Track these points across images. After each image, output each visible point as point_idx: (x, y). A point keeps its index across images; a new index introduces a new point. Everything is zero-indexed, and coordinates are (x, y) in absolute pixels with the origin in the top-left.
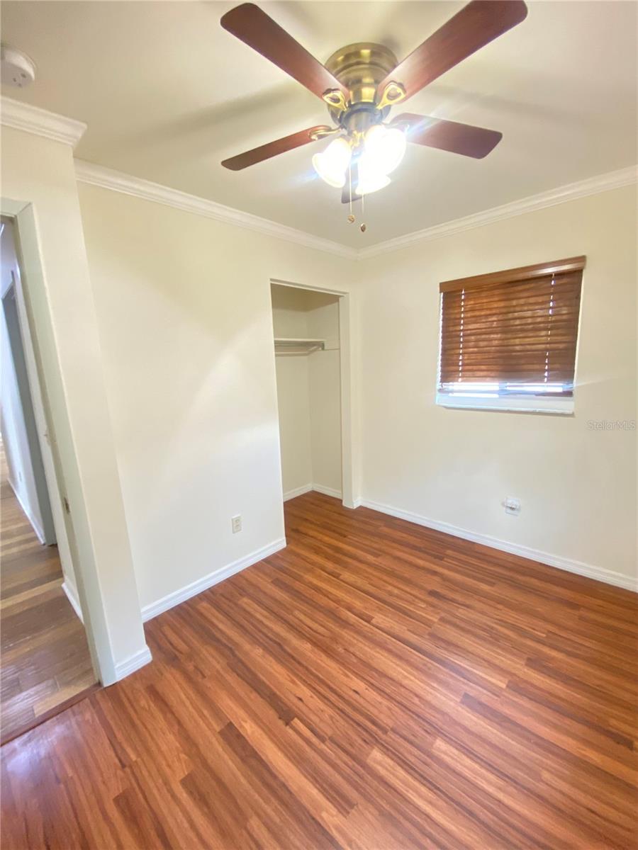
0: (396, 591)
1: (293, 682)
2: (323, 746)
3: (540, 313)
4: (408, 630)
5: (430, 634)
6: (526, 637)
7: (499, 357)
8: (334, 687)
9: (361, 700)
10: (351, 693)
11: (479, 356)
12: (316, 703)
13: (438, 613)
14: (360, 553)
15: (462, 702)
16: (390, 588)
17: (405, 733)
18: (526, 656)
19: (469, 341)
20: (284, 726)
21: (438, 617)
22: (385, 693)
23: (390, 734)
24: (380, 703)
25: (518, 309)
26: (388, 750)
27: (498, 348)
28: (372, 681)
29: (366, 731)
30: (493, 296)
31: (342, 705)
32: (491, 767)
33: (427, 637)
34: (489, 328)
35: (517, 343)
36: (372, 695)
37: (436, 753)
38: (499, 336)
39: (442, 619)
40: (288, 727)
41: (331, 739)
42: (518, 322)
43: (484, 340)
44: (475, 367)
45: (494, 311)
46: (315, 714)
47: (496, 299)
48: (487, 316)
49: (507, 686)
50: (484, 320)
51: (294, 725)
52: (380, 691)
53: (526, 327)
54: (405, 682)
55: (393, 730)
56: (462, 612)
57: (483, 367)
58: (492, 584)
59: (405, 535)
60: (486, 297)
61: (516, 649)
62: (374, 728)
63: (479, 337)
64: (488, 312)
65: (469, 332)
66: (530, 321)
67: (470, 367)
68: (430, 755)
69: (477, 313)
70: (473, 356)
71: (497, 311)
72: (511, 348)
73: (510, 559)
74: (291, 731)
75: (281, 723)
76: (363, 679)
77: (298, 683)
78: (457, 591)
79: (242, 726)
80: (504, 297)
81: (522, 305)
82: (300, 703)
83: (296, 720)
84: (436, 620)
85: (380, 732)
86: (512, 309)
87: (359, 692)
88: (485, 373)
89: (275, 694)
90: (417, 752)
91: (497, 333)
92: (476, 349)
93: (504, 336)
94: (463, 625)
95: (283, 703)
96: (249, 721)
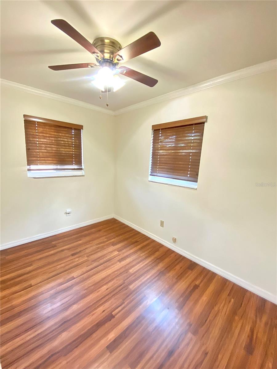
0: (63, 265)
1: (93, 314)
2: (126, 303)
3: (70, 140)
4: (87, 267)
5: (92, 262)
6: (105, 242)
7: (56, 155)
8: (103, 296)
9: (111, 288)
10: (107, 291)
11: (48, 154)
12: (107, 305)
13: (85, 256)
14: (20, 272)
15: (120, 262)
16: (59, 267)
17: (126, 278)
18: (111, 245)
19: (42, 147)
20: (115, 318)
21: (86, 257)
22: (111, 280)
23: (125, 282)
24: (114, 282)
25: (62, 137)
26: (130, 283)
27: (56, 151)
28: (105, 283)
29: (123, 288)
30: (51, 129)
31: (112, 294)
32: (138, 263)
33: (93, 263)
34: (51, 142)
35: (63, 150)
36: (110, 284)
37: (133, 272)
38: (55, 146)
39: (87, 257)
40: (115, 317)
41: (124, 300)
42: (62, 142)
43: (49, 147)
44: (46, 159)
45: (52, 136)
46: (113, 305)
47: (53, 131)
48: (49, 137)
49: (118, 252)
50: (48, 139)
51: (115, 314)
52: (110, 281)
53: (66, 145)
54: (109, 274)
55: (125, 281)
56: (87, 251)
57: (50, 159)
58: (80, 240)
59: (26, 251)
60: (49, 129)
61: (108, 246)
62: (122, 286)
63: (46, 145)
64: (50, 136)
65: (41, 142)
66: (67, 143)
67: (44, 159)
68: (134, 274)
69: (45, 135)
70: (45, 154)
71: (54, 136)
72: (61, 152)
73: (72, 232)
74: (117, 316)
75: (113, 320)
76: (103, 286)
77: (95, 312)
78: (77, 248)
79: (110, 340)
80: (56, 131)
81: (63, 136)
82: (105, 312)
83: (113, 313)
84: (87, 258)
85: (124, 284)
86: (60, 137)
87: (107, 288)
88: (51, 162)
89: (97, 324)
90: (132, 277)
91: (55, 145)
92: (46, 151)
93: (57, 147)
94: (93, 253)
95: (103, 319)
96: (108, 336)
